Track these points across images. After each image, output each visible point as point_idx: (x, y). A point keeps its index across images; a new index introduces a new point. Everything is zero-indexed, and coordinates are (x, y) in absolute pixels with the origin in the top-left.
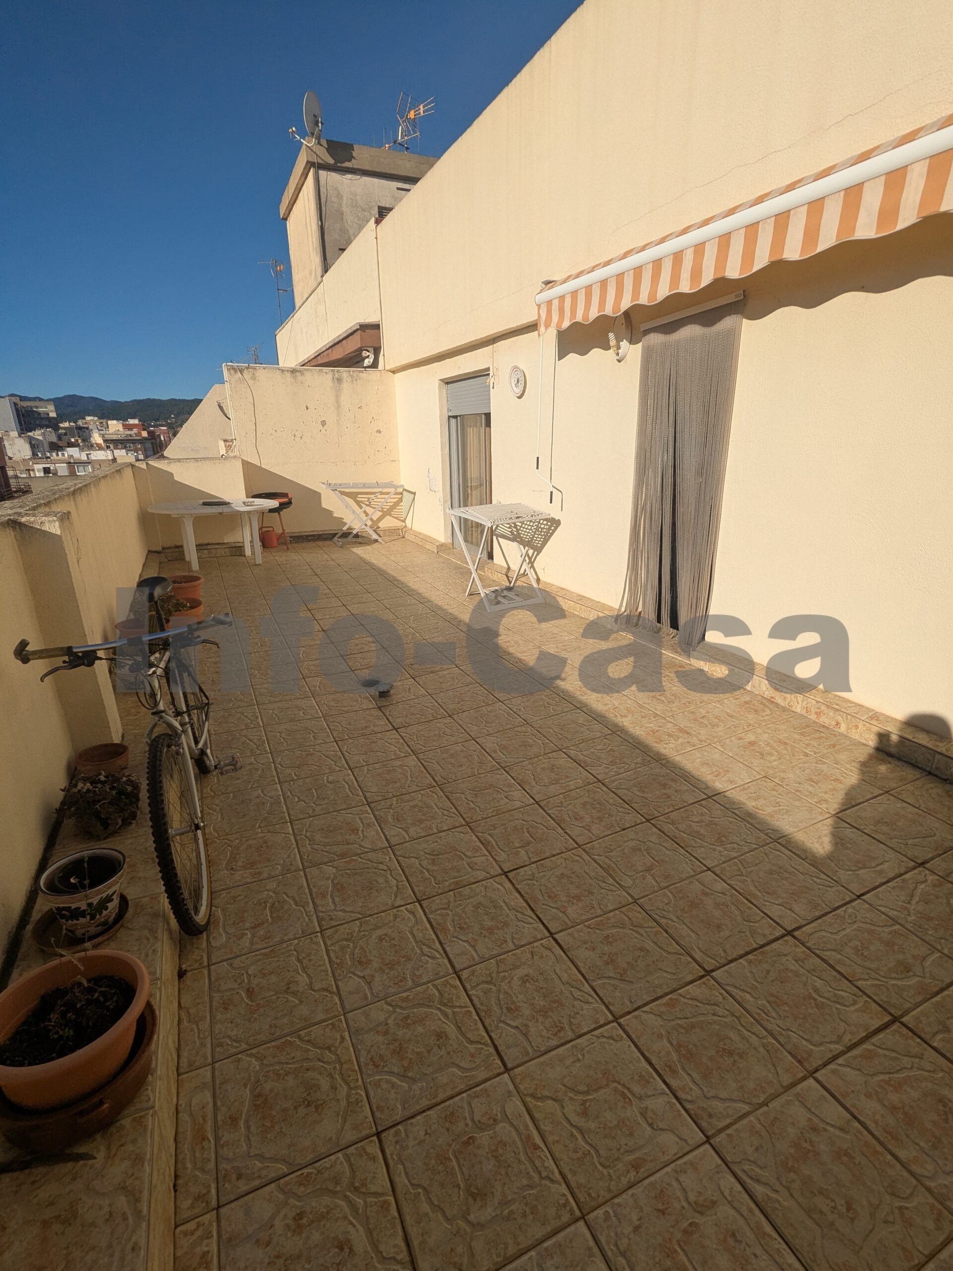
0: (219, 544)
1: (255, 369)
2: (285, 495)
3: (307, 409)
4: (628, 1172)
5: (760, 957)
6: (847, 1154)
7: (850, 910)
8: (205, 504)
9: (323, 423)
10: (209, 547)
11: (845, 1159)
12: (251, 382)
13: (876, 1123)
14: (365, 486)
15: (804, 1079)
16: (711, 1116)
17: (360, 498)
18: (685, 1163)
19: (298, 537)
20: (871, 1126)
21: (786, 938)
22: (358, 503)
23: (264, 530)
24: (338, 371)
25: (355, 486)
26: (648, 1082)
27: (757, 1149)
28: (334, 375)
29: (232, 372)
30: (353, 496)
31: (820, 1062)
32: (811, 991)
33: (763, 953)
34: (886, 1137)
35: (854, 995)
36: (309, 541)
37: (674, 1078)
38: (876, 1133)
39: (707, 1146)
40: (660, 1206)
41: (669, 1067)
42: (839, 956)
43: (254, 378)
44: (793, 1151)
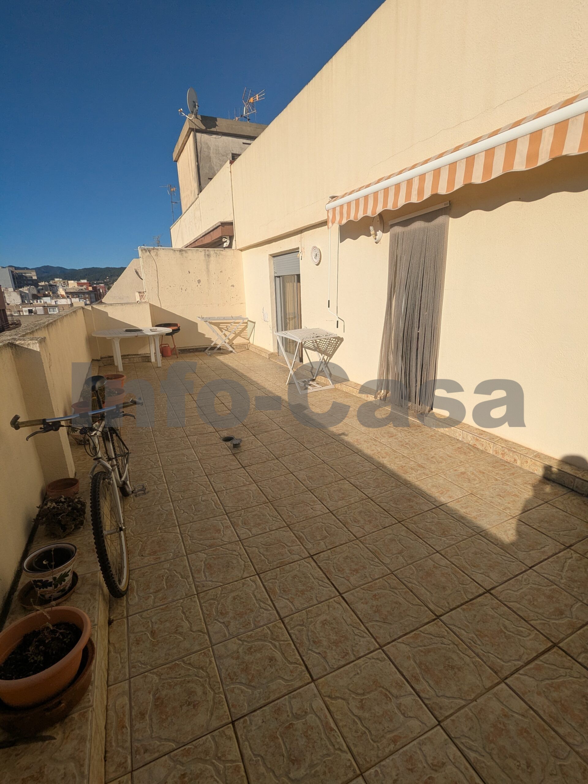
0: (135, 355)
1: (157, 249)
2: (176, 325)
3: (189, 273)
4: (389, 744)
5: (470, 607)
6: (527, 732)
7: (525, 577)
8: (127, 331)
9: (199, 281)
10: (129, 357)
11: (525, 734)
12: (155, 258)
13: (544, 711)
14: (224, 319)
15: (498, 684)
16: (441, 708)
17: (221, 326)
18: (425, 739)
19: (184, 350)
20: (541, 713)
21: (486, 595)
22: (221, 329)
23: (163, 346)
24: (208, 250)
25: (219, 318)
26: (401, 687)
27: (470, 729)
28: (205, 252)
29: (144, 251)
30: (217, 325)
31: (508, 673)
32: (503, 628)
33: (472, 604)
34: (551, 720)
35: (529, 630)
36: (190, 352)
37: (417, 684)
38: (544, 718)
39: (439, 727)
40: (410, 767)
41: (415, 677)
42: (518, 606)
43: (157, 255)
44: (492, 729)
